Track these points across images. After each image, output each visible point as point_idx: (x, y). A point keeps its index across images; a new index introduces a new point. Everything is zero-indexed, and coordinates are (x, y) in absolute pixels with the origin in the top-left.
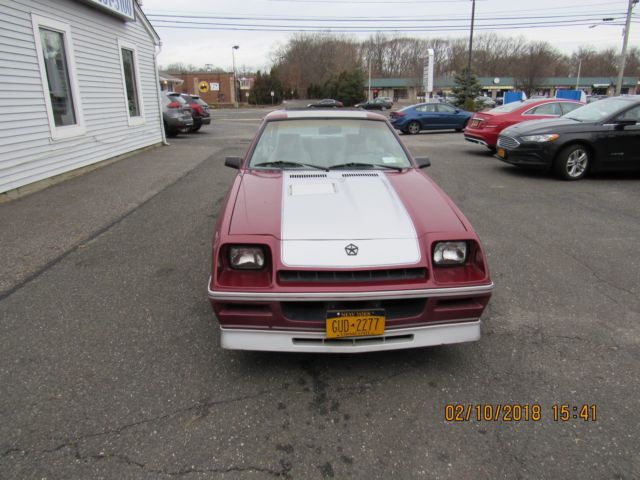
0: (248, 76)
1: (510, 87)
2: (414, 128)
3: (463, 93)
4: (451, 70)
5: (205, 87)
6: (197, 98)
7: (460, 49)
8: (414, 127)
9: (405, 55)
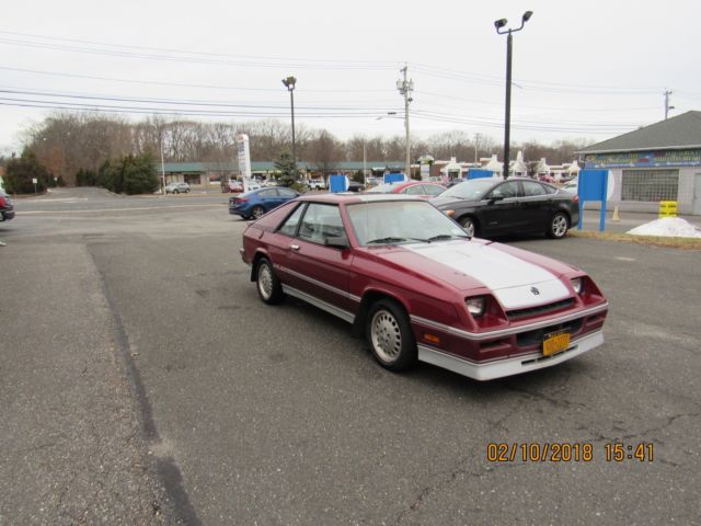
3: (285, 177)
8: (258, 212)
9: (188, 139)
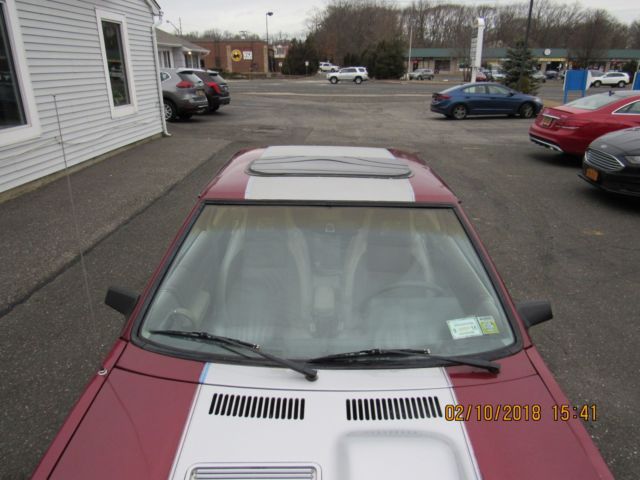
0: (285, 43)
1: (562, 60)
2: (460, 112)
4: (498, 39)
5: (238, 56)
6: (215, 75)
7: (508, 16)
9: (449, 23)
